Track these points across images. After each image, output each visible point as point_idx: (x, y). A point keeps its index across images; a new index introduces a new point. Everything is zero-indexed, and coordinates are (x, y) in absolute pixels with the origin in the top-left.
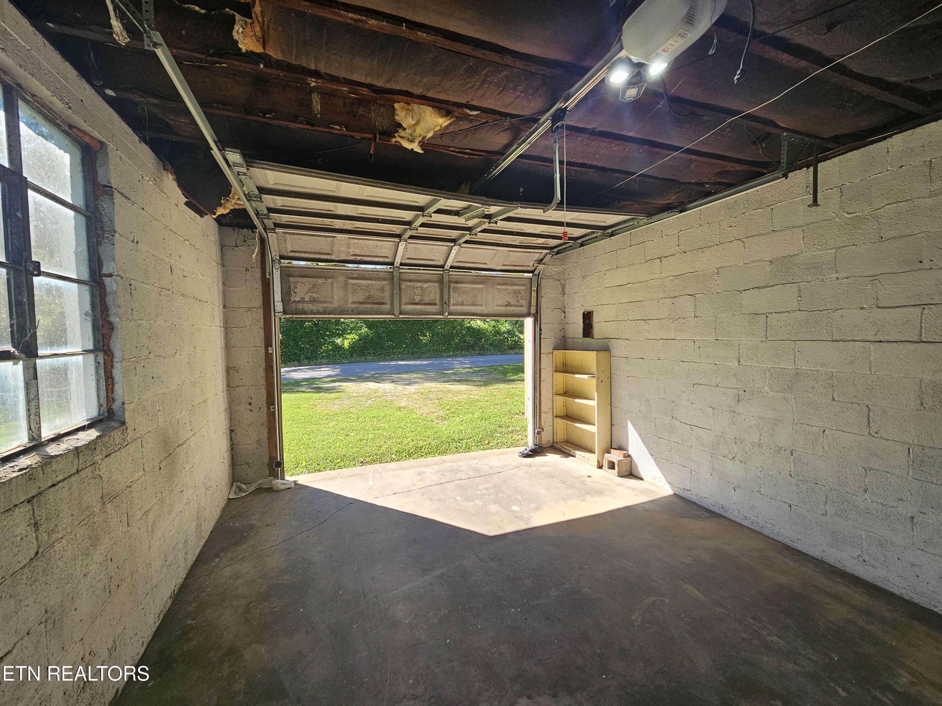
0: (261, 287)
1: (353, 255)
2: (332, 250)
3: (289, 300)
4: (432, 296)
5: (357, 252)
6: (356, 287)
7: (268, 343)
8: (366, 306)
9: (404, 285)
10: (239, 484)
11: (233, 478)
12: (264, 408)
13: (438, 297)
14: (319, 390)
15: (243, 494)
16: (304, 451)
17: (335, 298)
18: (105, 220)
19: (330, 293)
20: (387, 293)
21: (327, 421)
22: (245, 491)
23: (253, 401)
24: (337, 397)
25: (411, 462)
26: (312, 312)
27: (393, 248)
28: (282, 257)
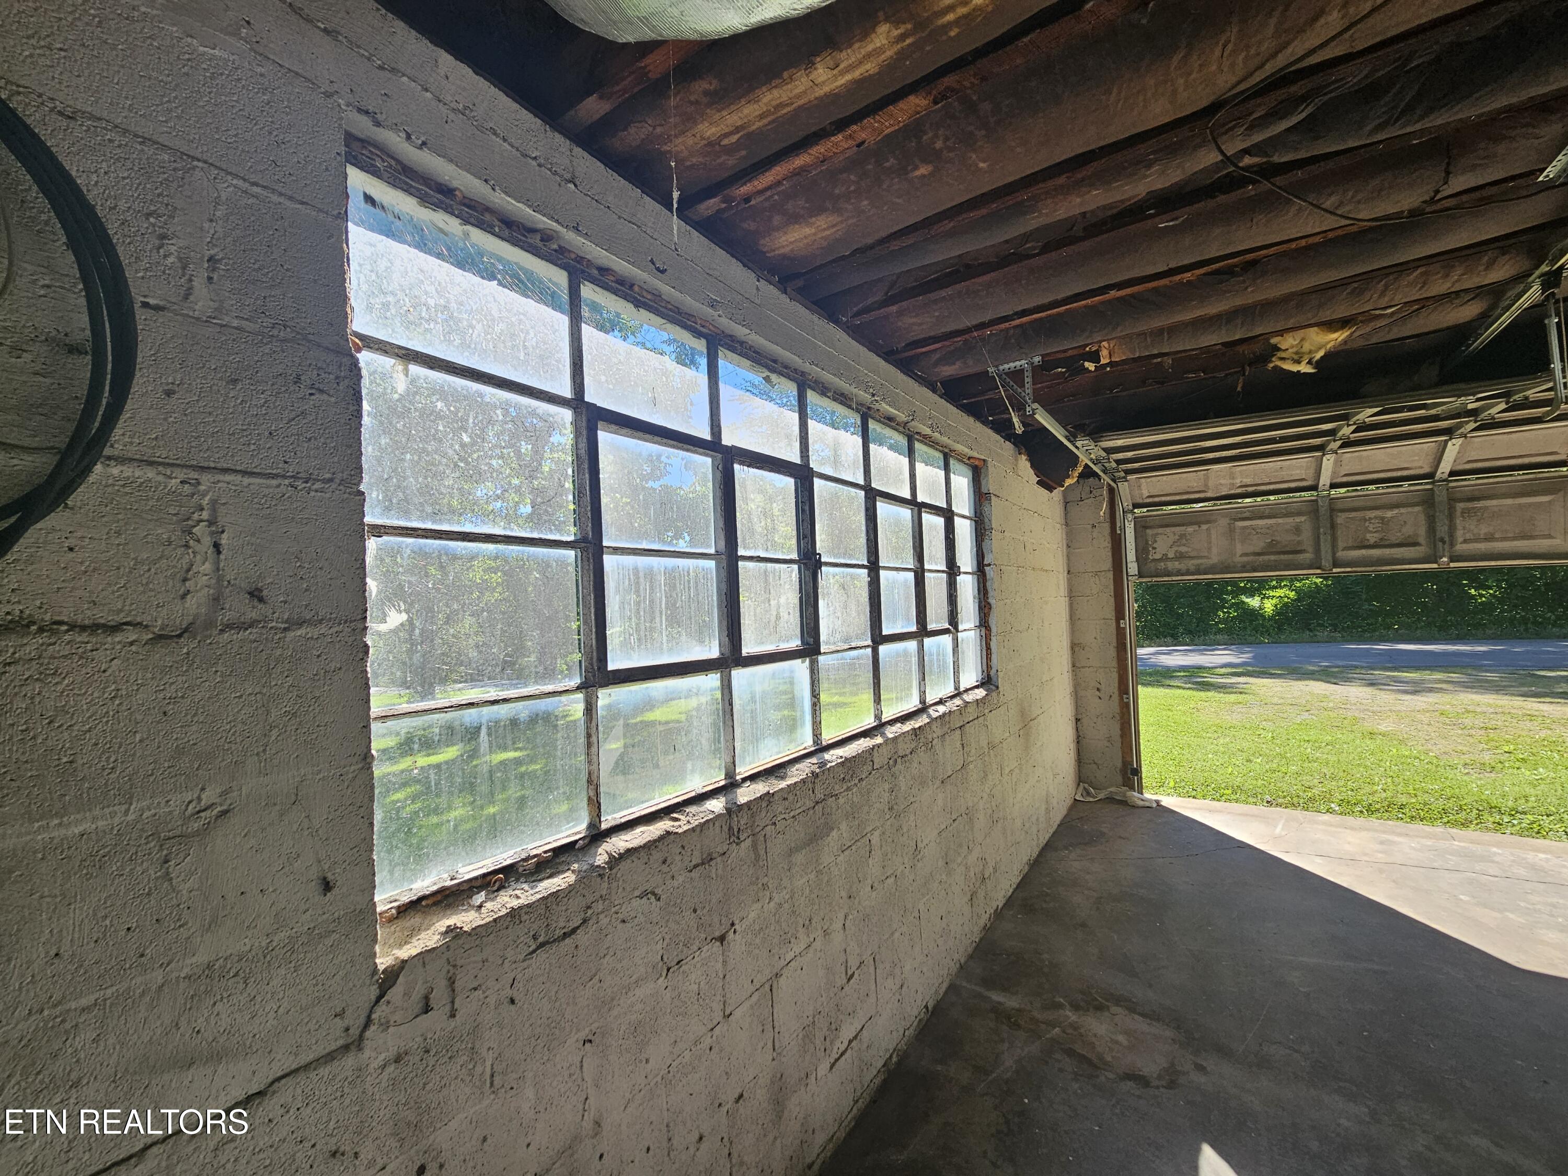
0: (1110, 545)
1: (1241, 487)
2: (1206, 485)
3: (1147, 558)
4: (1408, 530)
5: (1248, 481)
6: (1248, 531)
7: (1120, 614)
8: (1266, 558)
9: (1341, 518)
10: (1086, 785)
11: (1080, 777)
12: (1116, 697)
13: (1422, 531)
14: (1206, 686)
15: (1091, 799)
16: (1172, 768)
17: (1215, 550)
18: (986, 520)
19: (1206, 545)
20: (1306, 535)
21: (1216, 735)
22: (1094, 797)
23: (1102, 687)
24: (1240, 700)
25: (1374, 822)
26: (1179, 573)
27: (1314, 465)
28: (1136, 506)
